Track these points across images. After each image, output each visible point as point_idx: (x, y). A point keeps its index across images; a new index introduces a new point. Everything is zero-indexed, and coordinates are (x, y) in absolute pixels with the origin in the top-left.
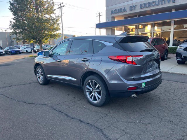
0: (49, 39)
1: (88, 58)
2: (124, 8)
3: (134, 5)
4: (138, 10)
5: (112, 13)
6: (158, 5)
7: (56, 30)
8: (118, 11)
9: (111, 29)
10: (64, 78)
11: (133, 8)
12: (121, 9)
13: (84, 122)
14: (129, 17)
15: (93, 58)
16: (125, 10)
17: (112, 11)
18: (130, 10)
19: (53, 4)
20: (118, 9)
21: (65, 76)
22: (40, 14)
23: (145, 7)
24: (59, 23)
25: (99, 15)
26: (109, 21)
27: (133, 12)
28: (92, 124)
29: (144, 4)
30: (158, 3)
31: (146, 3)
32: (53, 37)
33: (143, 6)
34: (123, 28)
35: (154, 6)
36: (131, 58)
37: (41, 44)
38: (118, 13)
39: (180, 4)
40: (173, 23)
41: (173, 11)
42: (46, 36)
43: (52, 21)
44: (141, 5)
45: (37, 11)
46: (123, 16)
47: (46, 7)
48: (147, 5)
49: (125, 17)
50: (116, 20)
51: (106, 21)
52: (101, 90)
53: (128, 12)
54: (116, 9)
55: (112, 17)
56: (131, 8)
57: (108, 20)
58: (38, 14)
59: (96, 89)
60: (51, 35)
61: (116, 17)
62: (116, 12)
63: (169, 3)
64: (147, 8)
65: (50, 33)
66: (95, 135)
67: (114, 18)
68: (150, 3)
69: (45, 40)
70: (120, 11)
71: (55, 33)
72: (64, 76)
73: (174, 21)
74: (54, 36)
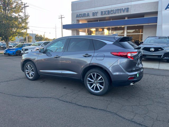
0: (16, 37)
1: (90, 54)
2: (88, 13)
3: (96, 12)
4: (99, 16)
5: (77, 16)
6: (115, 13)
7: (24, 28)
8: (82, 16)
9: (77, 30)
10: (62, 72)
11: (95, 14)
12: (85, 14)
13: (97, 109)
14: (91, 21)
15: (96, 54)
16: (88, 15)
17: (77, 15)
18: (93, 15)
19: (21, 4)
20: (82, 13)
21: (63, 71)
22: (7, 12)
23: (105, 14)
24: (28, 21)
25: (61, 17)
26: (74, 24)
27: (95, 17)
28: (105, 110)
29: (104, 11)
30: (115, 12)
31: (106, 11)
32: (20, 35)
33: (104, 13)
34: (87, 30)
35: (112, 14)
36: (130, 54)
37: (7, 41)
38: (83, 17)
39: (132, 13)
40: (126, 29)
41: (126, 19)
42: (14, 34)
43: (20, 20)
44: (102, 12)
45: (5, 9)
46: (86, 19)
47: (14, 6)
48: (107, 13)
49: (88, 21)
50: (80, 23)
51: (72, 23)
52: (104, 81)
53: (91, 17)
54: (81, 14)
55: (77, 20)
56: (94, 14)
57: (73, 22)
58: (6, 12)
59: (98, 81)
60: (19, 33)
61: (80, 20)
62: (81, 16)
63: (124, 12)
64: (107, 15)
65: (18, 31)
66: (113, 117)
67: (78, 21)
68: (109, 11)
69: (12, 37)
70: (84, 15)
71: (23, 31)
72: (61, 71)
73: (126, 27)
74: (22, 34)
